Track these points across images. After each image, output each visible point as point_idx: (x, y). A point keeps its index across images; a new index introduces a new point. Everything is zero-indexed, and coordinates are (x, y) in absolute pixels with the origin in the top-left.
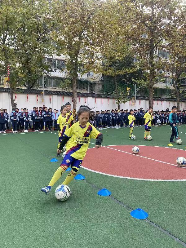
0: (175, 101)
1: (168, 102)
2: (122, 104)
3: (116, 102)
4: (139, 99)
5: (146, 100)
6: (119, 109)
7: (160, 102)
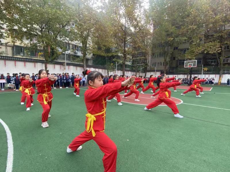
0: (135, 72)
1: (131, 72)
2: (109, 73)
3: (106, 71)
4: (118, 70)
5: (121, 70)
6: (108, 75)
7: (127, 72)
